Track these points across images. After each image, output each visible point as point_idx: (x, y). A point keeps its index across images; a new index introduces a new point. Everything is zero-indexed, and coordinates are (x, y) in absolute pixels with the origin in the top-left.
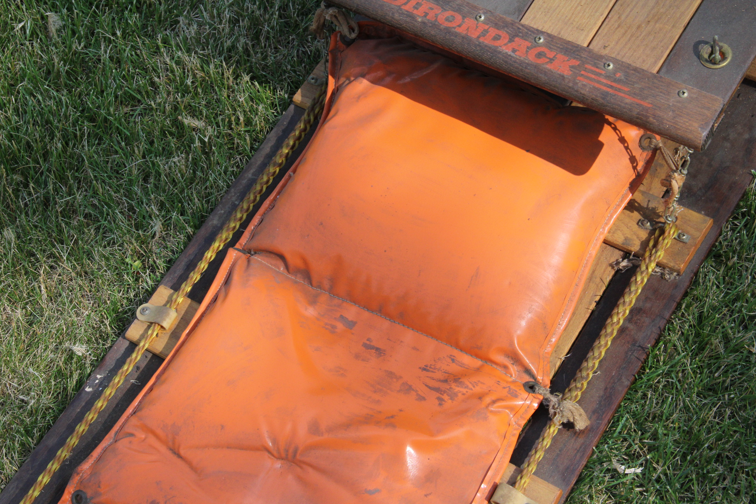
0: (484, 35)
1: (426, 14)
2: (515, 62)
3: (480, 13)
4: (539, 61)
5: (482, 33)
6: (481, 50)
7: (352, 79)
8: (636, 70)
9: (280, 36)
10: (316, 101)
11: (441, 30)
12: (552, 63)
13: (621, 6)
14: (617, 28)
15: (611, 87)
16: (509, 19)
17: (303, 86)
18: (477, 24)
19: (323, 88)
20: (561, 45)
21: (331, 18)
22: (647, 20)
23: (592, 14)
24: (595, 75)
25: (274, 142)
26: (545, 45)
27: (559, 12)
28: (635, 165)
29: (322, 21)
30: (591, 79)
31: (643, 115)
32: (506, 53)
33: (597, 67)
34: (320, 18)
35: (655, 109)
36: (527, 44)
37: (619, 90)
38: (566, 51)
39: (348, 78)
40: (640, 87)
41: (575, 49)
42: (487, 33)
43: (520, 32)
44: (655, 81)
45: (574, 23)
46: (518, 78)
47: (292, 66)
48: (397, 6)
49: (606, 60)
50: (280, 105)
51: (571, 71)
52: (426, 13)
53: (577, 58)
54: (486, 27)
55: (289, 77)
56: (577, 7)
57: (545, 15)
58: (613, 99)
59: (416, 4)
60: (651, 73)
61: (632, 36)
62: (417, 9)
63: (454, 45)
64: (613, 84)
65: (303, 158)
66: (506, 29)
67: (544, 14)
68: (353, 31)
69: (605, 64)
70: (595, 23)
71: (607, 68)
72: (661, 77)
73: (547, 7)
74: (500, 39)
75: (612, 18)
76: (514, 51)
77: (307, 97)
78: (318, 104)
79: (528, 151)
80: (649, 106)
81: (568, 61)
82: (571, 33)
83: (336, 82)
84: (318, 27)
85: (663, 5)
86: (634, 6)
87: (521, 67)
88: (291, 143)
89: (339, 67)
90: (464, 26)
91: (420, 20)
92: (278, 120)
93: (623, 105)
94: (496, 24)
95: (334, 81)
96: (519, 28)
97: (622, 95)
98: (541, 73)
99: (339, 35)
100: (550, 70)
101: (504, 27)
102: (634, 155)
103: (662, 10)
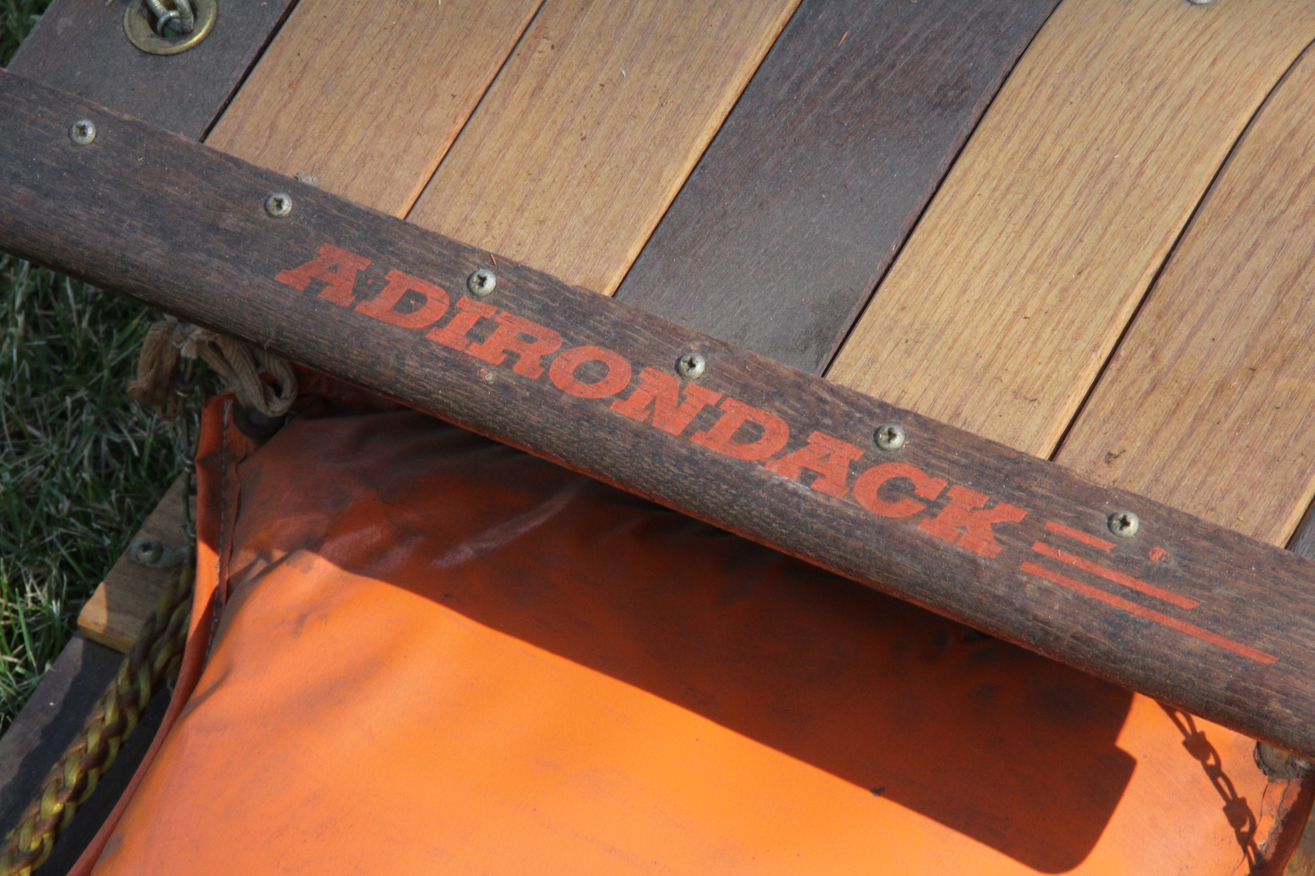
0: (706, 426)
1: (511, 358)
2: (812, 514)
3: (690, 351)
4: (894, 511)
5: (700, 417)
6: (697, 476)
7: (278, 554)
8: (1216, 535)
9: (35, 394)
10: (158, 625)
11: (561, 409)
12: (934, 515)
13: (1159, 317)
14: (1148, 394)
15: (1136, 596)
16: (787, 369)
17: (111, 575)
18: (682, 388)
19: (183, 579)
20: (962, 454)
21: (199, 351)
22: (1246, 363)
23: (1064, 346)
24: (1078, 554)
25: (15, 771)
26: (909, 455)
27: (955, 341)
28: (1246, 829)
29: (169, 362)
30: (1068, 571)
31: (1247, 691)
32: (781, 484)
33: (1087, 530)
34: (160, 353)
35: (1287, 672)
36: (850, 452)
37: (1164, 607)
38: (982, 474)
39: (263, 553)
40: (1233, 594)
41: (1008, 467)
42: (717, 416)
43: (824, 413)
44: (1283, 574)
45: (1006, 379)
46: (825, 567)
47: (76, 499)
48: (411, 331)
49: (1117, 504)
50: (34, 637)
51: (1001, 542)
52: (512, 354)
53: (1019, 500)
54: (713, 398)
55: (64, 539)
56: (1011, 324)
57: (908, 353)
58: (1143, 636)
59: (478, 323)
60: (1266, 546)
61: (1199, 418)
62: (481, 340)
63: (608, 461)
64: (1142, 586)
65: (113, 838)
66: (777, 404)
67: (903, 347)
68: (278, 391)
69: (1110, 518)
70: (1075, 378)
71: (1118, 531)
72: (1301, 561)
73: (912, 325)
74: (759, 437)
75: (1129, 358)
76: (807, 477)
77: (128, 612)
78: (166, 635)
79: (878, 791)
80: (1267, 661)
81: (988, 507)
82: (997, 411)
83: (224, 565)
84: (156, 383)
85: (1299, 314)
86: (1202, 319)
87: (832, 532)
88: (73, 778)
89: (232, 511)
90: (641, 397)
91: (490, 377)
92: (28, 693)
93: (1178, 657)
94: (745, 387)
95: (216, 559)
96: (821, 400)
97: (1173, 623)
98: (902, 552)
99: (228, 406)
100: (929, 542)
101: (770, 398)
102: (1240, 795)
103: (1293, 332)
